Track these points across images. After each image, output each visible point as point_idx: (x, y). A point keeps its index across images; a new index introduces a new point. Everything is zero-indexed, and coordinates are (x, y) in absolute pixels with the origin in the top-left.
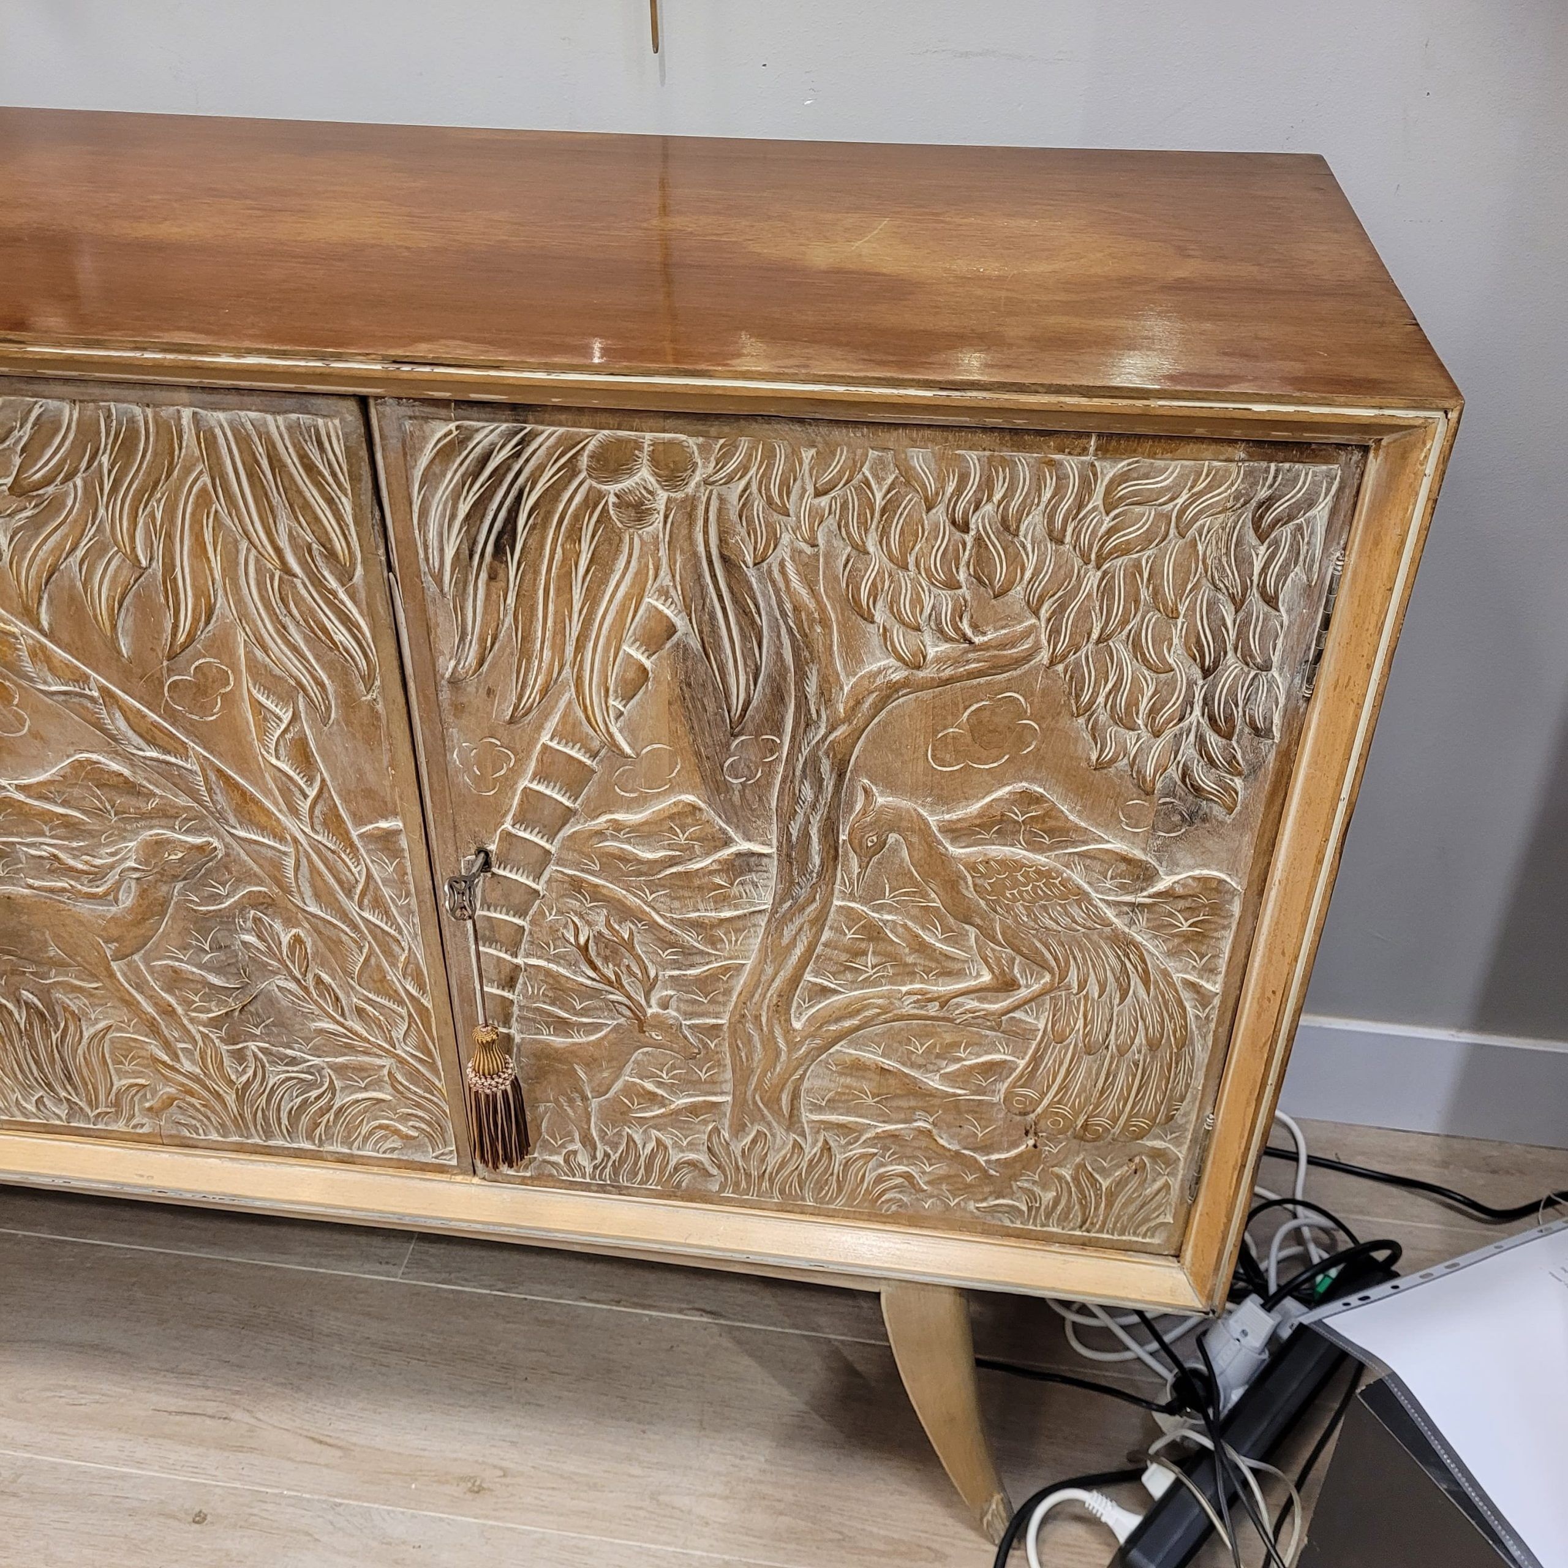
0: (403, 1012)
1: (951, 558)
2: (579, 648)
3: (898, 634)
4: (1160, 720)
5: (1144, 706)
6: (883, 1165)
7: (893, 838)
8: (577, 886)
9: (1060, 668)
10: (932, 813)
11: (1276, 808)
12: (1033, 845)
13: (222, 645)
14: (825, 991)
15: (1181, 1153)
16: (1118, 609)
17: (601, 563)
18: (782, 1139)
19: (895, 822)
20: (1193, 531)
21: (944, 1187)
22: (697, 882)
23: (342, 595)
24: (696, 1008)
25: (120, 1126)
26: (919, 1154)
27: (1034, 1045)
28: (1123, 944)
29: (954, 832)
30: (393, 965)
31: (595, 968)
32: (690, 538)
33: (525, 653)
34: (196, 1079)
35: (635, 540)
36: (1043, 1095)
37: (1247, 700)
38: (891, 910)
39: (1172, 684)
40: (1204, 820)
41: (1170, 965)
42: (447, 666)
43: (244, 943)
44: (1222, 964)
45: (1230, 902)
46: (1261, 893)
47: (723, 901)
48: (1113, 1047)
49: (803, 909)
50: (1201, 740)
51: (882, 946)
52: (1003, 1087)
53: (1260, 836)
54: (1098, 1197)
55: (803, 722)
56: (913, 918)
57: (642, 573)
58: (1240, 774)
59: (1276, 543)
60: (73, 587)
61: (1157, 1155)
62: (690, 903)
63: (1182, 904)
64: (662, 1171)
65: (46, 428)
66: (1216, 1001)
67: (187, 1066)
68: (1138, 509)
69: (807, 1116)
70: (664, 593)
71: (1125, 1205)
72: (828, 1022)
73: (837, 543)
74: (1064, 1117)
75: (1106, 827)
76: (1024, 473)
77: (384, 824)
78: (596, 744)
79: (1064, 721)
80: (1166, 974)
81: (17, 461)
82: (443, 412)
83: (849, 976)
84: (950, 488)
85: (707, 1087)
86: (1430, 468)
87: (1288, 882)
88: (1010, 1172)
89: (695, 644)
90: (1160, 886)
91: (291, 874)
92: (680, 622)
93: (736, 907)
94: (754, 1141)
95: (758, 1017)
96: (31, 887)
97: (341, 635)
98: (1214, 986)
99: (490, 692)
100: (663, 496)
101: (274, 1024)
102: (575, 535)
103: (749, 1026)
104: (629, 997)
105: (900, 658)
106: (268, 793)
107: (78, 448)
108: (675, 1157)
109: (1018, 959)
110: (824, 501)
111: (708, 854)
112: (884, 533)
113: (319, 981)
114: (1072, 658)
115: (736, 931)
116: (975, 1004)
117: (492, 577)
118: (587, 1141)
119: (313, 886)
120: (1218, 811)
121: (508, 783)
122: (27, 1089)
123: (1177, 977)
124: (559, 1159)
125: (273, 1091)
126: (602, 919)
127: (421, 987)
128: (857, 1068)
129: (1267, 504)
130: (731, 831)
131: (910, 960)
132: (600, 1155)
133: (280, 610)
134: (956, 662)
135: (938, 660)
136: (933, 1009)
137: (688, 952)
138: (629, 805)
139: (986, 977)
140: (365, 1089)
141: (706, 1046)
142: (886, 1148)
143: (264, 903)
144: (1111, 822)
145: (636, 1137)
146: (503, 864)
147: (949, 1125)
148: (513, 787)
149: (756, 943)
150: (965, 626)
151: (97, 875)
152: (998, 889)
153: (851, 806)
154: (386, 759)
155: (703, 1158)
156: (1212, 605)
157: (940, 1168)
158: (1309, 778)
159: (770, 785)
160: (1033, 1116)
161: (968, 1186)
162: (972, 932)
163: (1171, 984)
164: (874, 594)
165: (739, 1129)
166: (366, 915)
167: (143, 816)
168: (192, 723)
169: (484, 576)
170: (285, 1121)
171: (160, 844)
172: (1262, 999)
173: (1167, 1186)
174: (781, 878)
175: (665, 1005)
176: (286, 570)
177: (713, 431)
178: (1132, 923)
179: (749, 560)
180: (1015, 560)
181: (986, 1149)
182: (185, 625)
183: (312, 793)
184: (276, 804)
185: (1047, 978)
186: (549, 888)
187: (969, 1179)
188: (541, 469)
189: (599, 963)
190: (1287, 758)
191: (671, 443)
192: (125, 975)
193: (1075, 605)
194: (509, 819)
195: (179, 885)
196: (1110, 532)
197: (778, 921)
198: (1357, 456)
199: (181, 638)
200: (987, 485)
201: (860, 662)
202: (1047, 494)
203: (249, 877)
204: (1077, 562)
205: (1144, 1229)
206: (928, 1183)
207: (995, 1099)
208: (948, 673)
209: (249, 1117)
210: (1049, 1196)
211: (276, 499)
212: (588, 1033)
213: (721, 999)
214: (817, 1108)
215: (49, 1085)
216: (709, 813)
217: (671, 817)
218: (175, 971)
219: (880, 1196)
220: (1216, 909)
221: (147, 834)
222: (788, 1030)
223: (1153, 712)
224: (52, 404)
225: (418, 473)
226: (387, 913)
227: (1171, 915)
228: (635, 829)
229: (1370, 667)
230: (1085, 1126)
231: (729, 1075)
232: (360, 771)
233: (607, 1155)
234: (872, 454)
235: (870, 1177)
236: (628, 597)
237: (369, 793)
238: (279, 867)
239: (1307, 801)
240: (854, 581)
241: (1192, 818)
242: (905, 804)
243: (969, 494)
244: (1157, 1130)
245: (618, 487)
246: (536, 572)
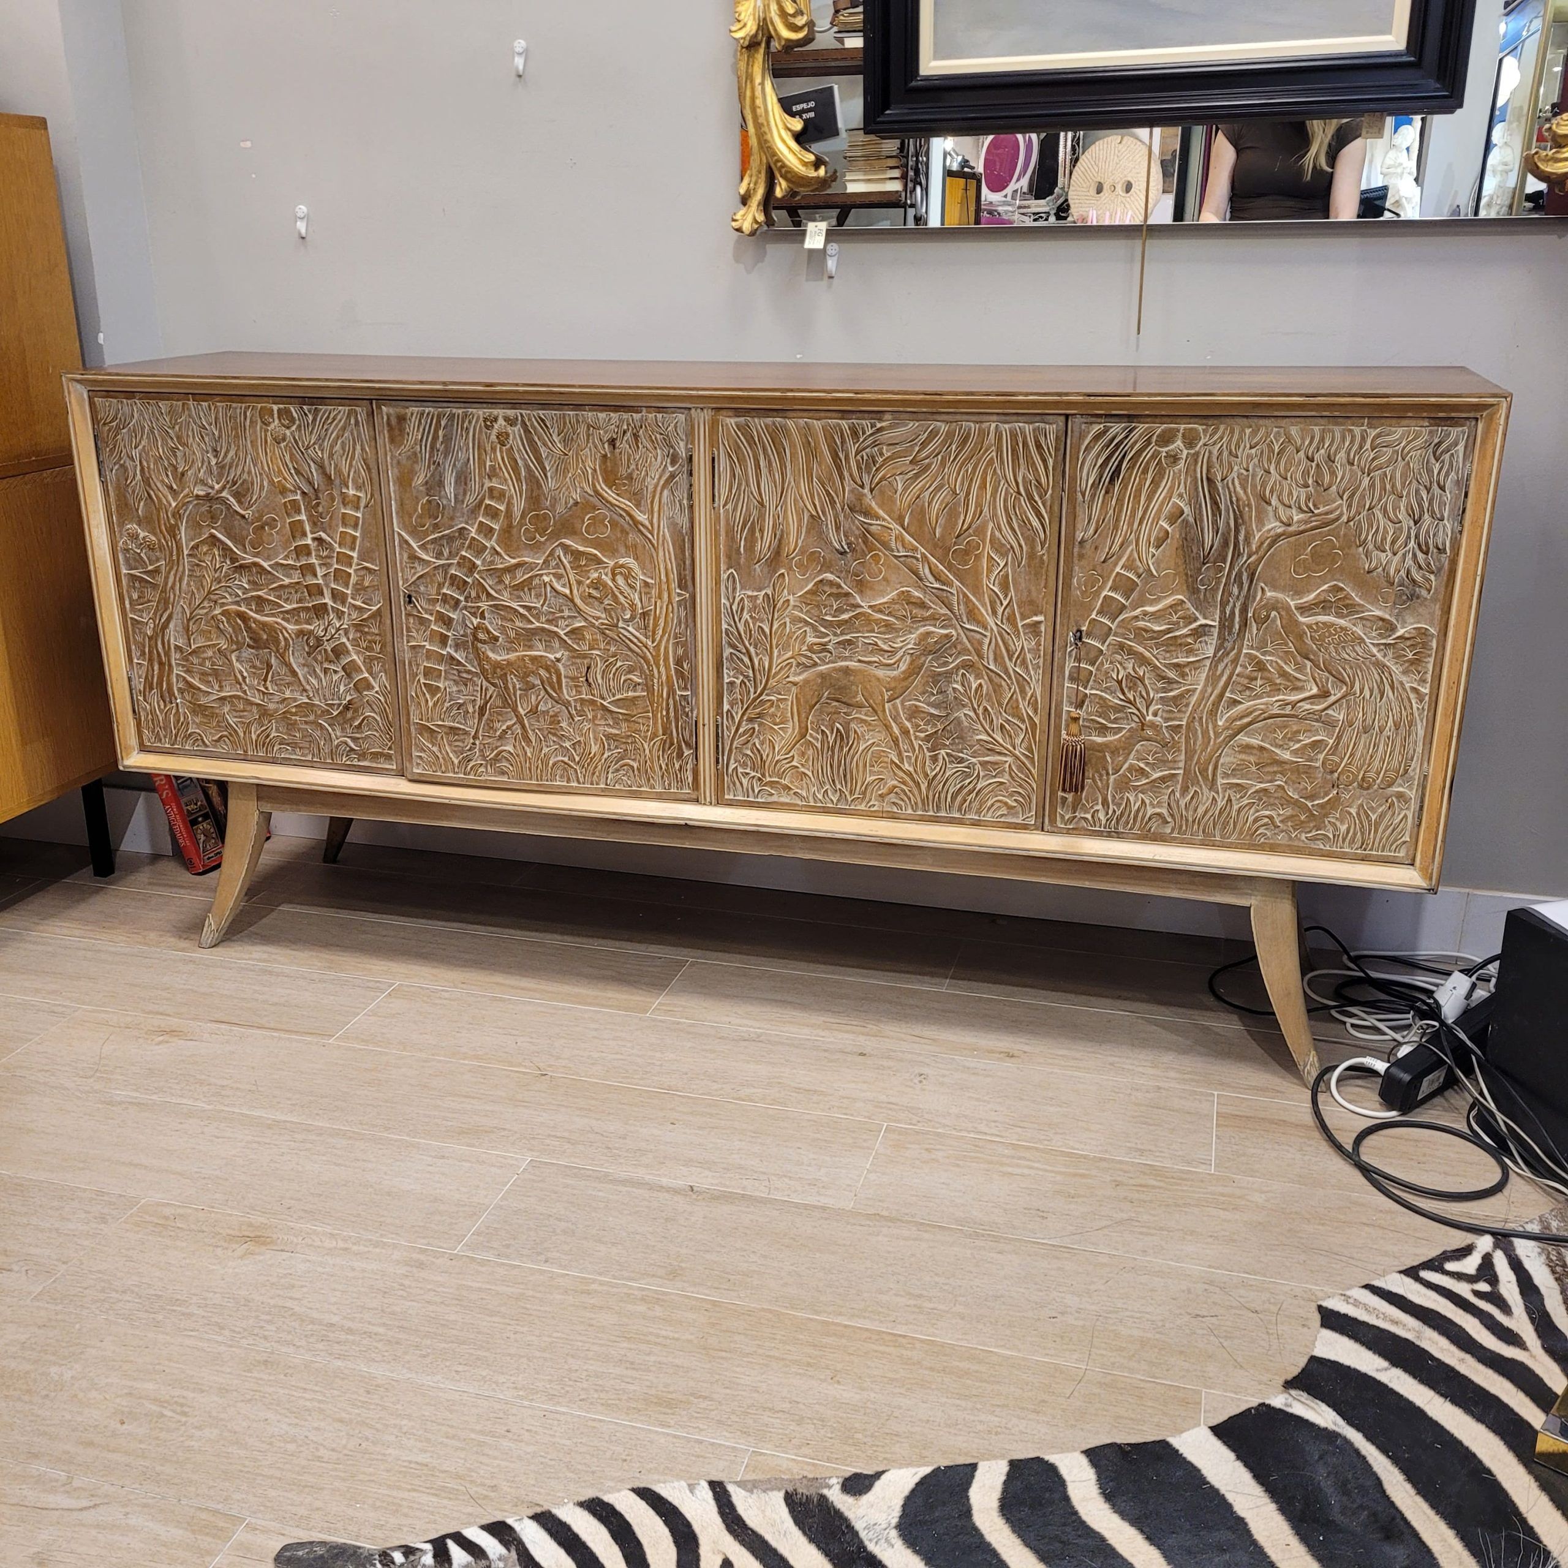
0: (1024, 727)
1: (1306, 473)
2: (1140, 523)
3: (1281, 509)
4: (1396, 547)
5: (1389, 540)
6: (1258, 811)
7: (1273, 613)
8: (1121, 646)
9: (1352, 523)
10: (1292, 600)
11: (1450, 589)
12: (1339, 615)
13: (980, 531)
14: (1235, 702)
15: (1412, 794)
16: (1377, 495)
17: (1155, 483)
18: (1207, 794)
19: (1275, 606)
20: (1408, 458)
21: (1290, 824)
22: (1179, 641)
23: (1040, 504)
24: (1172, 716)
25: (862, 807)
26: (1277, 802)
27: (1337, 729)
28: (1381, 666)
29: (1303, 609)
30: (1024, 699)
31: (1124, 694)
32: (1195, 470)
33: (1116, 528)
34: (910, 775)
35: (1170, 473)
36: (1342, 759)
37: (1434, 535)
38: (1271, 654)
39: (1401, 529)
40: (1418, 598)
41: (1404, 679)
42: (1079, 536)
43: (954, 689)
44: (1429, 677)
45: (1431, 641)
46: (1445, 634)
47: (1190, 652)
48: (1377, 728)
49: (1228, 654)
50: (1415, 555)
51: (1266, 674)
52: (1321, 757)
53: (1443, 604)
54: (1370, 825)
55: (1237, 554)
56: (1281, 658)
57: (1172, 488)
58: (1433, 573)
59: (1443, 461)
60: (923, 505)
61: (1400, 796)
62: (1174, 654)
63: (1409, 643)
64: (1142, 819)
65: (934, 434)
66: (1427, 698)
67: (906, 766)
68: (1385, 449)
69: (1220, 781)
70: (1180, 496)
71: (1384, 831)
72: (1235, 720)
73: (1258, 470)
74: (1353, 773)
75: (1372, 604)
76: (1338, 435)
77: (1035, 619)
78: (1141, 571)
79: (1353, 550)
80: (1402, 683)
81: (917, 449)
82: (1099, 420)
83: (1248, 693)
84: (1307, 443)
85: (1171, 765)
86: (1502, 421)
87: (1457, 623)
88: (1324, 812)
89: (1191, 520)
90: (1398, 634)
91: (986, 648)
92: (1187, 510)
93: (1196, 655)
94: (1192, 798)
95: (1201, 718)
96: (860, 661)
97: (1036, 523)
98: (1425, 690)
99: (1096, 548)
100: (1185, 452)
101: (957, 737)
102: (1145, 471)
103: (1197, 724)
104: (1138, 710)
105: (1282, 522)
106: (984, 605)
107: (945, 441)
108: (1150, 811)
109: (1331, 678)
110: (1253, 451)
111: (1186, 626)
112: (1278, 463)
113: (986, 709)
114: (1357, 518)
115: (1195, 669)
116: (1308, 707)
117: (1107, 492)
118: (1105, 803)
119: (995, 654)
120: (1424, 593)
121: (1098, 593)
122: (822, 784)
123: (1407, 686)
124: (1089, 816)
125: (947, 780)
126: (1131, 665)
127: (1036, 711)
128: (1247, 748)
129: (1439, 444)
130: (1198, 614)
131: (1278, 681)
132: (1110, 812)
133: (1012, 512)
134: (1306, 522)
135: (1299, 522)
136: (1288, 710)
137: (1170, 681)
138: (1152, 603)
139: (1315, 690)
140: (995, 777)
141: (1173, 738)
142: (1260, 799)
143: (968, 666)
144: (1375, 602)
145: (1132, 799)
146: (1089, 635)
147: (1294, 782)
148: (1099, 596)
149: (1204, 676)
150: (1311, 505)
151: (893, 652)
152: (1322, 638)
153: (1254, 598)
154: (1043, 585)
155: (1164, 811)
156: (1417, 491)
157: (1289, 811)
158: (1464, 570)
159: (1218, 588)
160: (1336, 775)
161: (1302, 822)
162: (1309, 664)
163: (1404, 689)
164: (1272, 491)
165: (1185, 790)
166: (1017, 669)
167: (924, 619)
168: (958, 569)
169: (1103, 492)
170: (949, 799)
171: (928, 634)
172: (1449, 687)
173: (1405, 816)
174: (1219, 638)
175: (1155, 714)
176: (1019, 493)
177: (1210, 423)
178: (1385, 656)
179: (1219, 479)
180: (1333, 473)
181: (1312, 797)
182: (968, 520)
183: (1005, 603)
184: (987, 611)
185: (1345, 688)
186: (1108, 650)
187: (1303, 818)
188: (1136, 442)
189: (1126, 691)
190: (1454, 562)
191: (1191, 429)
192: (890, 711)
193: (1358, 494)
194: (1095, 613)
195: (930, 657)
196: (1373, 459)
197: (1216, 661)
198: (1473, 423)
199: (965, 527)
200: (1322, 440)
201: (1263, 525)
202: (1347, 444)
203: (966, 651)
204: (1360, 473)
205: (1394, 847)
206: (1281, 821)
207: (1317, 765)
208: (1303, 528)
209: (931, 797)
210: (1343, 828)
211: (1021, 461)
212: (1115, 734)
213: (1184, 709)
214: (1226, 775)
215: (833, 781)
216: (1189, 605)
217: (1171, 607)
218: (916, 706)
219: (1256, 831)
220: (1425, 645)
221: (922, 630)
222: (1215, 726)
223: (1393, 542)
224: (939, 424)
225: (1083, 447)
226: (1027, 668)
227: (1403, 650)
228: (1153, 614)
229: (1485, 509)
230: (1363, 779)
231: (1183, 757)
232: (1029, 591)
233: (1114, 811)
234: (1275, 430)
235: (1251, 819)
236: (1165, 498)
237: (1031, 602)
238: (981, 643)
239: (1463, 581)
240: (1264, 485)
241: (1413, 596)
242: (1280, 596)
243: (1314, 445)
244: (1399, 781)
245: (1166, 449)
246: (1127, 489)
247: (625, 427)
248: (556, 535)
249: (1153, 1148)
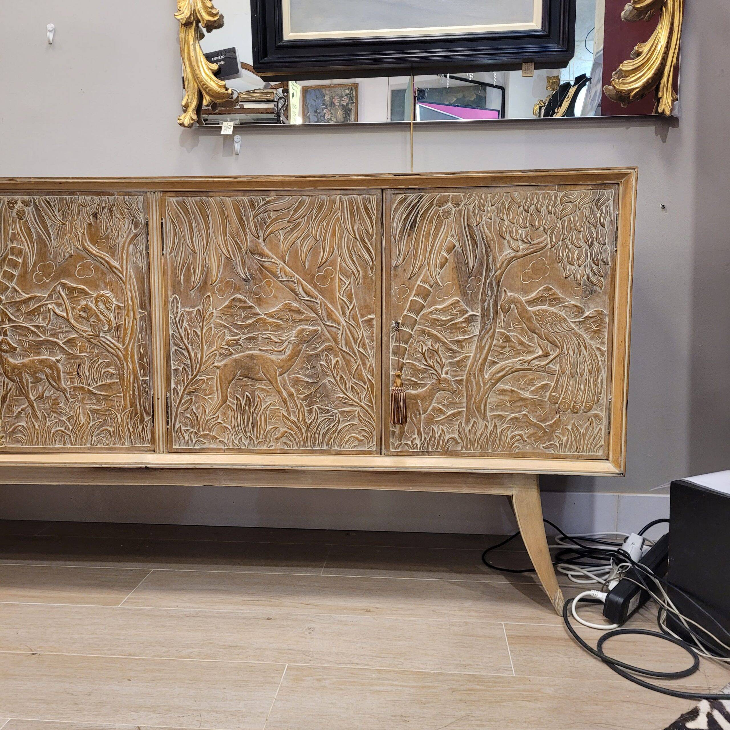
0: (366, 387)
1: (525, 220)
2: (430, 254)
3: (512, 242)
4: (580, 262)
5: (576, 258)
6: (512, 432)
7: (513, 306)
8: (423, 331)
9: (553, 249)
10: (523, 297)
11: (613, 286)
12: (551, 305)
13: (333, 264)
14: (494, 363)
15: (603, 414)
16: (566, 231)
17: (437, 229)
18: (481, 423)
19: (513, 301)
20: (582, 209)
21: (532, 439)
22: (458, 326)
23: (368, 243)
24: (457, 374)
25: (265, 447)
26: (524, 425)
27: (556, 376)
28: (578, 336)
29: (529, 302)
30: (365, 368)
31: (426, 361)
32: (460, 220)
33: (416, 257)
34: (294, 423)
35: (445, 223)
36: (560, 395)
37: (601, 254)
38: (513, 331)
39: (582, 251)
40: (595, 292)
41: (592, 343)
42: (394, 263)
43: (321, 364)
44: (606, 340)
45: (605, 318)
46: (613, 313)
47: (465, 332)
48: (579, 374)
49: (488, 332)
50: (591, 266)
51: (511, 344)
52: (548, 394)
53: (610, 295)
54: (580, 436)
55: (488, 270)
56: (519, 333)
57: (447, 231)
58: (602, 277)
59: (602, 210)
60: (297, 248)
61: (596, 416)
62: (456, 334)
63: (592, 320)
64: (443, 442)
65: (302, 203)
66: (606, 354)
67: (292, 418)
68: (568, 204)
69: (489, 414)
70: (453, 236)
71: (589, 439)
72: (495, 374)
73: (497, 219)
74: (567, 403)
75: (569, 297)
76: (541, 196)
77: (370, 317)
78: (432, 283)
79: (556, 266)
80: (591, 345)
81: (292, 213)
82: (402, 192)
83: (501, 356)
84: (524, 201)
85: (458, 405)
86: (634, 183)
87: (620, 305)
88: (552, 429)
89: (460, 250)
90: (586, 315)
91: (340, 337)
92: (457, 245)
93: (469, 334)
94: (473, 426)
95: (474, 374)
96: (260, 350)
97: (367, 256)
98: (605, 349)
99: (404, 270)
100: (454, 209)
101: (324, 396)
102: (431, 222)
103: (472, 378)
104: (436, 371)
105: (513, 249)
106: (337, 310)
107: (309, 208)
108: (447, 437)
109: (549, 344)
110: (493, 207)
111: (461, 316)
112: (508, 214)
113: (342, 377)
114: (556, 246)
115: (469, 343)
116: (538, 363)
117: (409, 236)
118: (419, 433)
119: (346, 340)
120: (598, 289)
121: (407, 299)
122: (237, 434)
123: (594, 347)
124: (409, 443)
125: (319, 425)
126: (430, 343)
127: (373, 376)
128: (503, 392)
129: (599, 199)
130: (468, 309)
131: (519, 348)
132: (423, 439)
133: (352, 250)
134: (527, 249)
135: (523, 249)
136: (526, 366)
137: (454, 352)
138: (440, 303)
139: (541, 353)
140: (349, 421)
141: (458, 388)
142: (514, 424)
143: (329, 349)
144: (571, 296)
145: (435, 429)
146: (403, 325)
147: (533, 412)
148: (408, 300)
149: (474, 347)
150: (529, 239)
151: (281, 343)
152: (542, 319)
153: (501, 297)
154: (373, 294)
155: (456, 436)
156: (589, 228)
157: (531, 431)
158: (620, 273)
159: (479, 292)
160: (557, 405)
161: (540, 437)
162: (535, 336)
163: (592, 349)
164: (506, 231)
165: (468, 421)
166: (360, 349)
167: (300, 321)
168: (320, 288)
169: (407, 235)
170: (321, 438)
171: (303, 330)
172: (619, 345)
173: (600, 429)
174: (482, 322)
175: (447, 373)
176: (356, 238)
177: (467, 192)
178: (579, 329)
179: (475, 225)
180: (540, 219)
181: (544, 420)
182: (325, 256)
183: (351, 308)
184: (339, 313)
185: (558, 350)
186: (415, 334)
187: (540, 434)
188: (424, 204)
189: (428, 359)
190: (614, 270)
191: (456, 196)
192: (281, 382)
193: (556, 230)
194: (406, 311)
195: (305, 345)
196: (563, 210)
197: (481, 338)
198: (617, 186)
199: (324, 261)
200: (533, 199)
201: (503, 252)
202: (547, 201)
203: (328, 340)
204: (556, 219)
205: (596, 449)
206: (528, 437)
207: (546, 400)
208: (525, 253)
209: (309, 437)
210: (565, 439)
211: (356, 218)
212: (423, 387)
213: (463, 369)
214: (492, 410)
215: (245, 431)
216: (462, 303)
217: (452, 304)
218: (297, 377)
219: (513, 445)
220: (602, 321)
221: (299, 328)
222: (483, 378)
223: (578, 259)
224: (305, 197)
225: (393, 209)
226: (366, 349)
227: (590, 324)
228: (441, 310)
229: (630, 235)
230: (574, 406)
231: (465, 400)
232: (365, 300)
233: (425, 438)
234: (505, 194)
235: (509, 437)
236: (443, 238)
237: (367, 306)
238: (337, 334)
239: (621, 279)
240: (501, 228)
241: (592, 292)
242: (516, 295)
243: (528, 202)
244: (595, 407)
245: (443, 208)
246: (420, 233)
247: (104, 205)
248: (57, 277)
249: (471, 663)
